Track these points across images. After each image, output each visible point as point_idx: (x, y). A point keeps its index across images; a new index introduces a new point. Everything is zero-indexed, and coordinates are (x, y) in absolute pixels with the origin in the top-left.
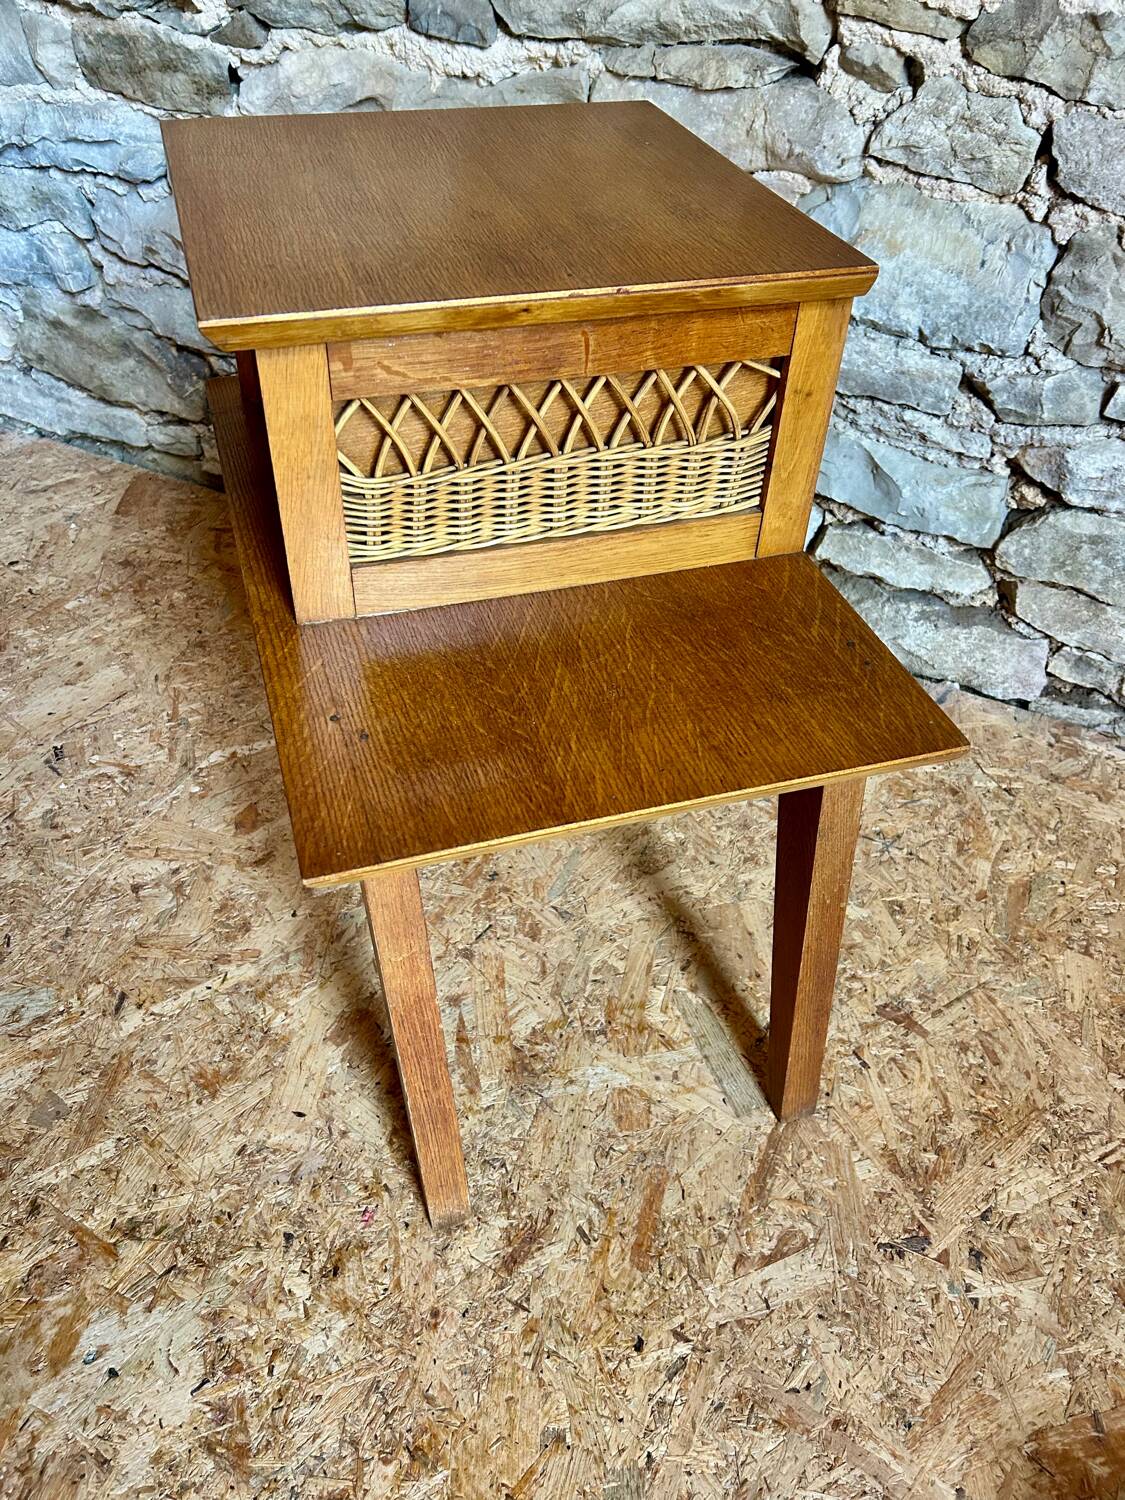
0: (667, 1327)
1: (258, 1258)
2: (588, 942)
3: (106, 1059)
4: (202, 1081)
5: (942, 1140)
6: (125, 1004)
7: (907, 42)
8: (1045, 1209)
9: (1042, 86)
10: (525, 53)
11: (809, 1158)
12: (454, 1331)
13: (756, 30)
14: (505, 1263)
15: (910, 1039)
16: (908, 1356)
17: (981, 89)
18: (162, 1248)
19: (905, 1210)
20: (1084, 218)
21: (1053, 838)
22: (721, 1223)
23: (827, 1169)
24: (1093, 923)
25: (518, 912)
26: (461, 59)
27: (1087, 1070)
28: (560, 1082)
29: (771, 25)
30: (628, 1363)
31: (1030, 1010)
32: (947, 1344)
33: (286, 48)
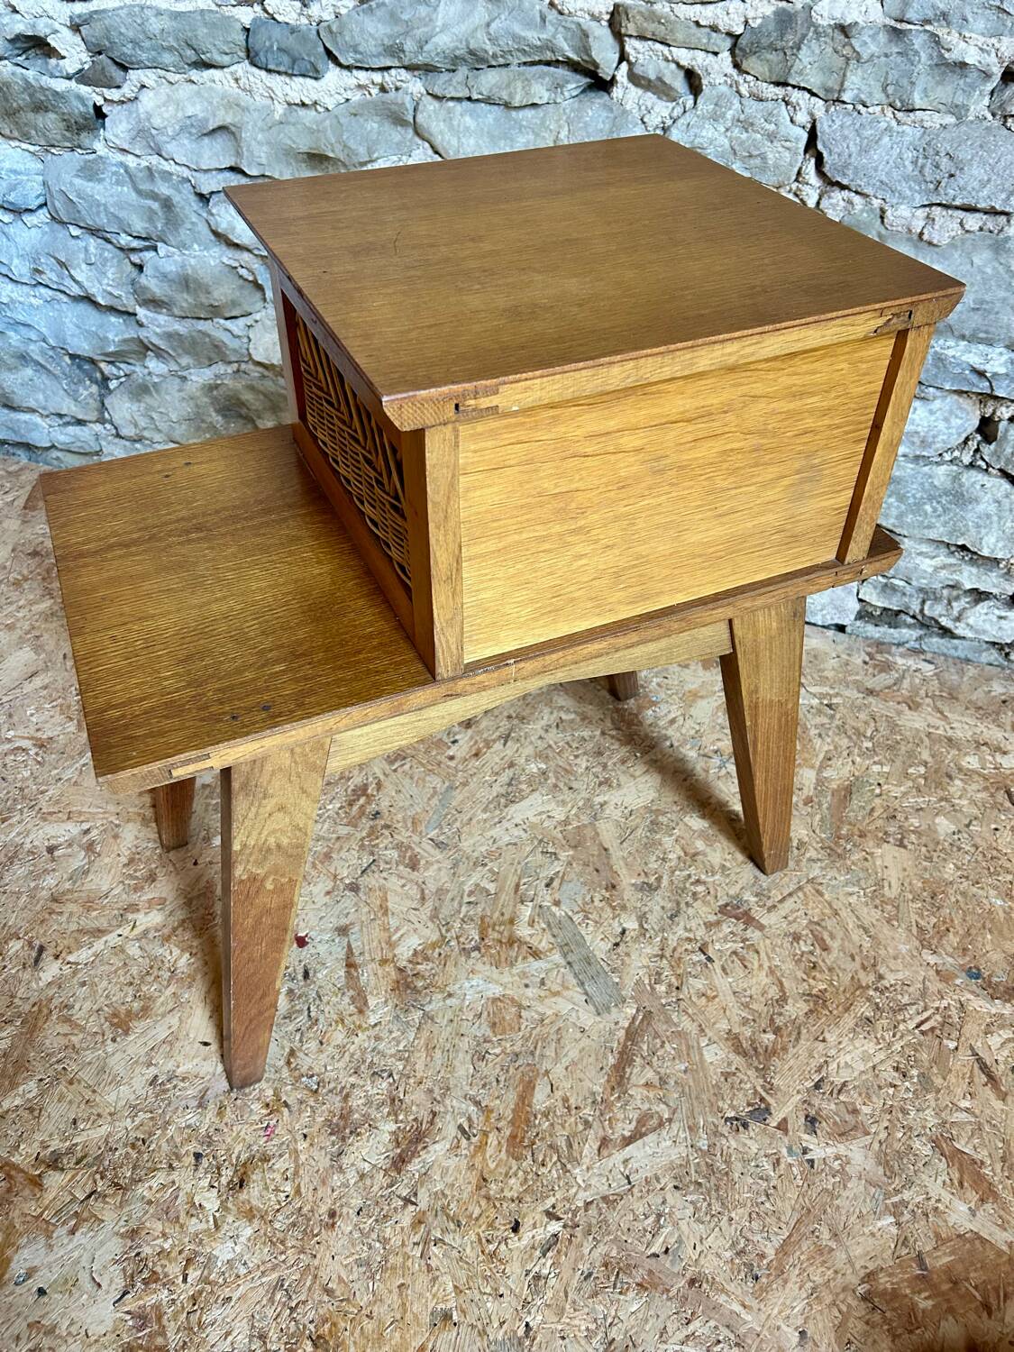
0: (541, 1209)
1: (171, 1178)
2: (462, 868)
3: (27, 1007)
4: (116, 1020)
5: (779, 1021)
6: (44, 955)
7: (685, 57)
8: (870, 1076)
9: (804, 89)
10: (355, 82)
11: (662, 1046)
12: (350, 1228)
13: (553, 52)
14: (394, 1163)
15: (749, 933)
16: (754, 1215)
17: (752, 95)
18: (83, 1175)
19: (748, 1086)
20: (850, 202)
21: (869, 745)
22: (587, 1111)
23: (678, 1056)
24: (906, 818)
25: (399, 846)
26: (300, 88)
27: (904, 948)
28: (440, 996)
29: (566, 48)
30: (506, 1244)
31: (853, 900)
32: (788, 1203)
33: (143, 86)
